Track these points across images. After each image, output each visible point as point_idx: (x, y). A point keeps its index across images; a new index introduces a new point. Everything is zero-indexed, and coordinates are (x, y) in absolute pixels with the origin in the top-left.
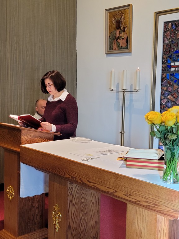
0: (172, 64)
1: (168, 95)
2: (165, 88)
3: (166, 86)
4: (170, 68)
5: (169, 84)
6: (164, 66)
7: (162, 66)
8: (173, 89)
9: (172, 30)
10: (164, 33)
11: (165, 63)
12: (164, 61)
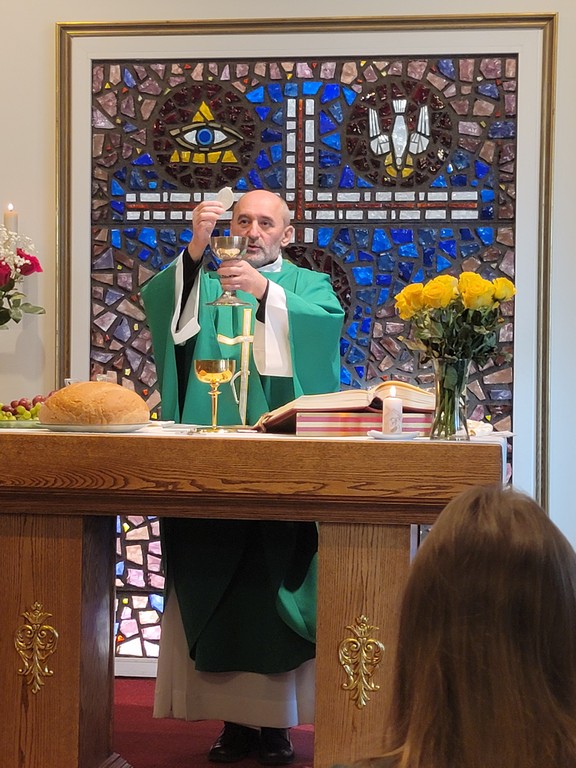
0: (131, 197)
1: (119, 302)
2: (108, 278)
3: (109, 270)
4: (123, 213)
5: (122, 264)
6: (98, 203)
7: (92, 205)
8: (135, 279)
9: (125, 89)
10: (95, 95)
11: (103, 194)
12: (100, 189)
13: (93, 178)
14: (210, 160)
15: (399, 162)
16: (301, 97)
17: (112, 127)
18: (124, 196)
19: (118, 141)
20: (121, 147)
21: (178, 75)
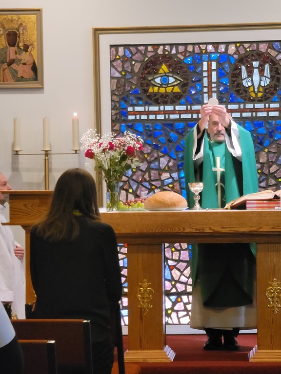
0: (130, 109)
9: (126, 59)
10: (111, 62)
11: (117, 108)
12: (115, 106)
13: (112, 100)
14: (168, 91)
15: (256, 90)
16: (210, 61)
17: (120, 76)
18: (127, 109)
19: (124, 83)
20: (125, 85)
21: (151, 52)
